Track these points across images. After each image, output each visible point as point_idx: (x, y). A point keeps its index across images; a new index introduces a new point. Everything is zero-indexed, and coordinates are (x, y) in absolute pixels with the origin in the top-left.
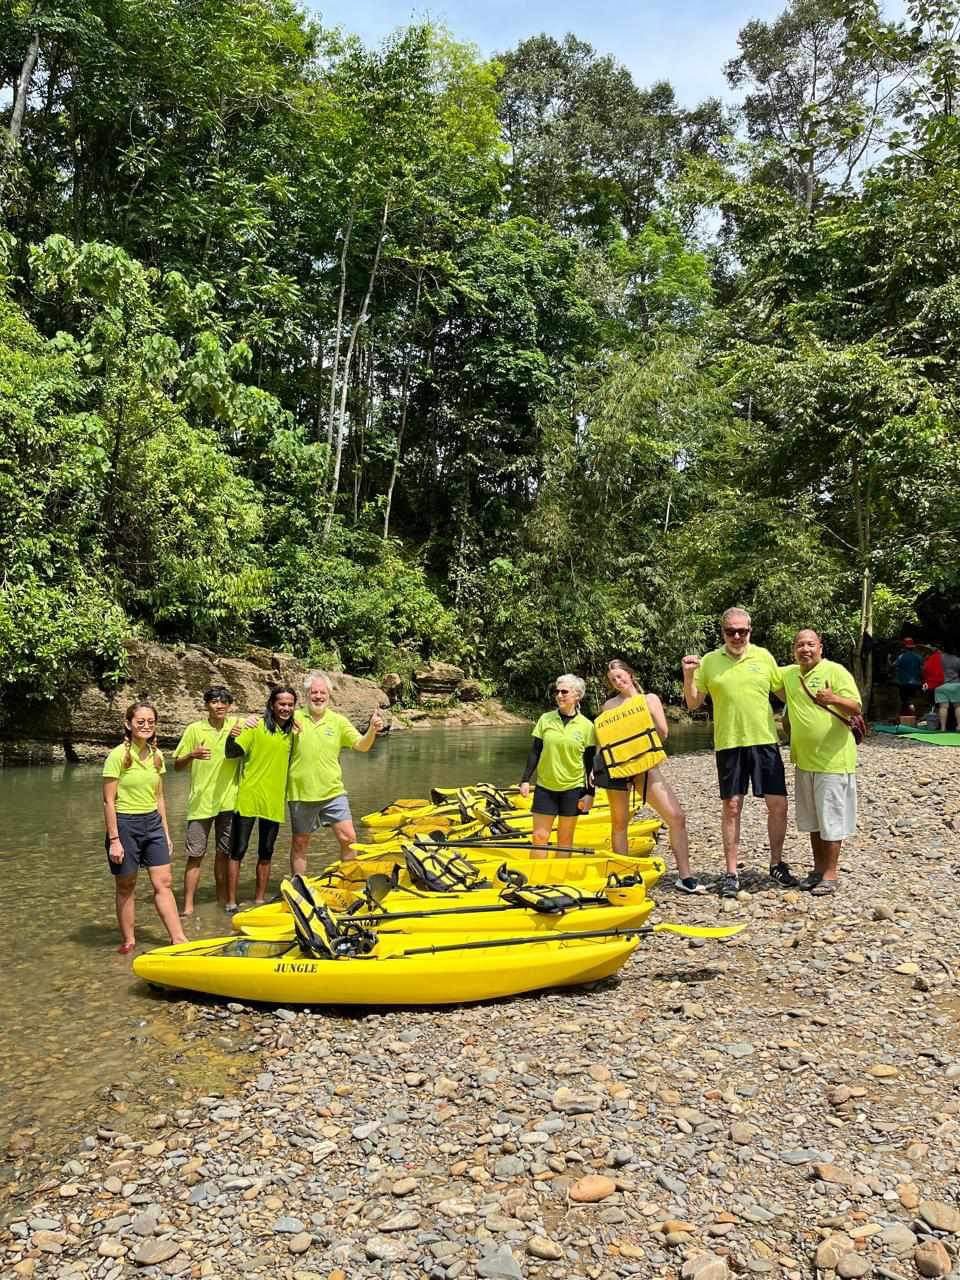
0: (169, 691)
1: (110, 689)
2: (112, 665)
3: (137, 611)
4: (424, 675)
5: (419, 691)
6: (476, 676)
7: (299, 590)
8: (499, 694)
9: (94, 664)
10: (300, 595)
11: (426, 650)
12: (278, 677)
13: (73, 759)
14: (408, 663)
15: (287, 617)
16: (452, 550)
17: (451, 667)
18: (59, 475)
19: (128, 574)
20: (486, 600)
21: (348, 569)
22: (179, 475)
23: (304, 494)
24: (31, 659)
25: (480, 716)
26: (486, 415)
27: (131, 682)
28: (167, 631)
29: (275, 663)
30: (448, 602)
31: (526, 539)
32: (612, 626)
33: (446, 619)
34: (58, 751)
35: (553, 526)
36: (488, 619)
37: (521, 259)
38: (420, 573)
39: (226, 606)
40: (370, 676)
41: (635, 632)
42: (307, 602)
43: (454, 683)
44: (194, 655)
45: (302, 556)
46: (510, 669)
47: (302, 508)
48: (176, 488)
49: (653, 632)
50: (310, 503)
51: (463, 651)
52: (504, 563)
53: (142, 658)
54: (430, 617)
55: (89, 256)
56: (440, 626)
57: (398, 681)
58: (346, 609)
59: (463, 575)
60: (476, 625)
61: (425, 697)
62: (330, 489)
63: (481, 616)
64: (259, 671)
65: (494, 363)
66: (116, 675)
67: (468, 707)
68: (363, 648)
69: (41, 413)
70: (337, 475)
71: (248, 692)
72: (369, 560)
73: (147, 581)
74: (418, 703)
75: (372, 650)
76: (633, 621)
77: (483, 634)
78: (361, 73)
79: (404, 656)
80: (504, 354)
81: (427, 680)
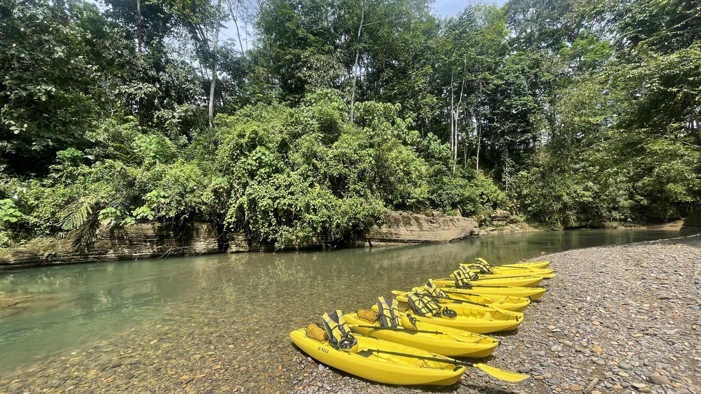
0: (398, 225)
1: (380, 226)
2: (379, 219)
3: (388, 202)
4: (494, 215)
5: (492, 221)
6: (516, 214)
7: (444, 190)
8: (527, 221)
9: (375, 218)
10: (445, 192)
11: (495, 206)
12: (433, 219)
13: (371, 246)
14: (488, 211)
15: (441, 200)
16: (502, 171)
17: (505, 212)
18: (361, 166)
19: (385, 191)
20: (519, 187)
21: (463, 182)
22: (399, 161)
23: (445, 160)
24: (355, 218)
25: (518, 229)
26: (510, 123)
27: (386, 223)
28: (398, 207)
29: (433, 215)
30: (503, 189)
31: (533, 163)
32: (575, 192)
33: (502, 195)
34: (367, 244)
35: (543, 158)
36: (519, 194)
37: (519, 66)
38: (491, 180)
39: (416, 198)
40: (474, 216)
41: (587, 193)
42: (447, 194)
43: (507, 217)
44: (405, 214)
45: (445, 179)
46: (530, 211)
47: (444, 165)
48: (398, 165)
49: (596, 193)
50: (447, 163)
51: (510, 206)
52: (524, 173)
53: (389, 216)
54: (495, 195)
55: (365, 105)
56: (500, 198)
57: (484, 218)
58: (463, 195)
59: (507, 179)
60: (515, 196)
61: (495, 223)
62: (454, 157)
63: (516, 193)
64: (427, 218)
65: (512, 104)
66: (380, 221)
67: (513, 225)
68: (470, 207)
69: (355, 151)
70: (456, 153)
71: (423, 224)
72: (470, 178)
73: (391, 193)
74: (493, 225)
75: (473, 207)
76: (586, 189)
77: (517, 199)
78: (452, 27)
79: (486, 209)
80: (515, 100)
81: (495, 217)
